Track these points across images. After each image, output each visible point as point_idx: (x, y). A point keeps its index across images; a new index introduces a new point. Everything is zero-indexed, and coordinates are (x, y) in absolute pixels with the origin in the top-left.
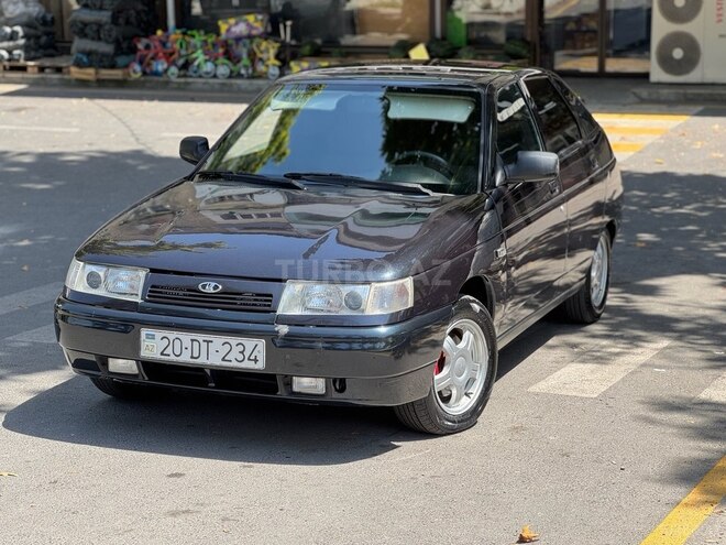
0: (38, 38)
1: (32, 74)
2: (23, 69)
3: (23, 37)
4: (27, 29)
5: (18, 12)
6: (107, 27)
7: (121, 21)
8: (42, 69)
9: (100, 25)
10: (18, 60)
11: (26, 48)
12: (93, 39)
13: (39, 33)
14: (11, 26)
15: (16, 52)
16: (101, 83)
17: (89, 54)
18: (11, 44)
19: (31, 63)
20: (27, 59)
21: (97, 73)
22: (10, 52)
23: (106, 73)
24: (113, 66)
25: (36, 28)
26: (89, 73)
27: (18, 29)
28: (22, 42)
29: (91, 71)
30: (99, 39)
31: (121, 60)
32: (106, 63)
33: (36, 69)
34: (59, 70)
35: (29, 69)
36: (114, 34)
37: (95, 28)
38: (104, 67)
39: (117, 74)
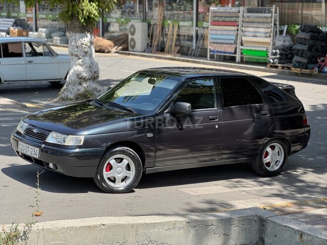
0: (287, 55)
1: (280, 69)
2: (277, 67)
3: (279, 55)
4: (281, 51)
5: (280, 44)
6: (306, 52)
7: (313, 50)
8: (283, 68)
9: (303, 51)
10: (275, 63)
11: (280, 59)
12: (300, 56)
13: (287, 53)
14: (275, 50)
15: (275, 60)
16: (303, 75)
17: (299, 62)
18: (274, 57)
19: (280, 65)
20: (278, 64)
21: (301, 70)
22: (273, 60)
23: (304, 71)
24: (306, 68)
25: (286, 51)
26: (298, 70)
27: (278, 51)
28: (278, 56)
29: (299, 69)
30: (303, 57)
31: (310, 66)
32: (304, 67)
33: (281, 67)
34: (289, 68)
35: (279, 67)
36: (308, 55)
37: (301, 52)
38: (304, 68)
39: (308, 71)
